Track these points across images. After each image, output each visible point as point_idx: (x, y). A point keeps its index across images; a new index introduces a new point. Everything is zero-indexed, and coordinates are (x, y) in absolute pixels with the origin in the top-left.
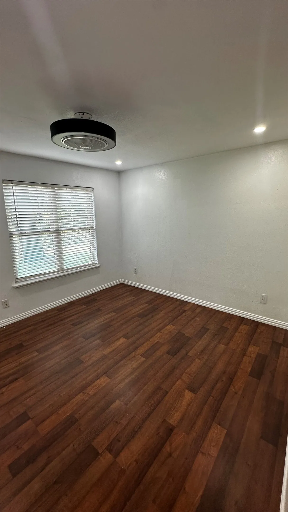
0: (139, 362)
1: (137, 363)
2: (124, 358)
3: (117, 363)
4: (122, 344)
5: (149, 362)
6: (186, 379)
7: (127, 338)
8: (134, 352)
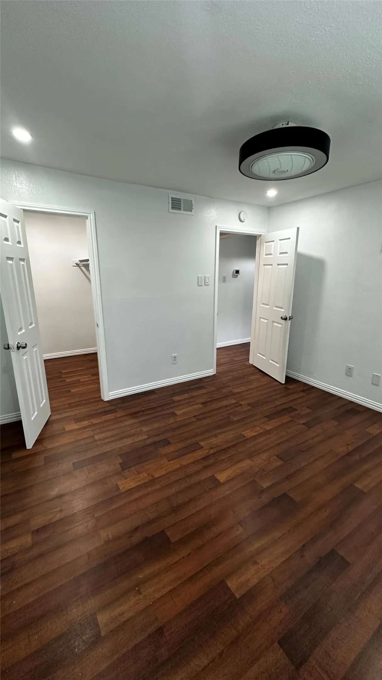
0: (209, 442)
1: (210, 441)
2: (224, 449)
3: (234, 446)
4: (224, 470)
5: (197, 439)
6: (172, 420)
7: (213, 479)
8: (210, 454)
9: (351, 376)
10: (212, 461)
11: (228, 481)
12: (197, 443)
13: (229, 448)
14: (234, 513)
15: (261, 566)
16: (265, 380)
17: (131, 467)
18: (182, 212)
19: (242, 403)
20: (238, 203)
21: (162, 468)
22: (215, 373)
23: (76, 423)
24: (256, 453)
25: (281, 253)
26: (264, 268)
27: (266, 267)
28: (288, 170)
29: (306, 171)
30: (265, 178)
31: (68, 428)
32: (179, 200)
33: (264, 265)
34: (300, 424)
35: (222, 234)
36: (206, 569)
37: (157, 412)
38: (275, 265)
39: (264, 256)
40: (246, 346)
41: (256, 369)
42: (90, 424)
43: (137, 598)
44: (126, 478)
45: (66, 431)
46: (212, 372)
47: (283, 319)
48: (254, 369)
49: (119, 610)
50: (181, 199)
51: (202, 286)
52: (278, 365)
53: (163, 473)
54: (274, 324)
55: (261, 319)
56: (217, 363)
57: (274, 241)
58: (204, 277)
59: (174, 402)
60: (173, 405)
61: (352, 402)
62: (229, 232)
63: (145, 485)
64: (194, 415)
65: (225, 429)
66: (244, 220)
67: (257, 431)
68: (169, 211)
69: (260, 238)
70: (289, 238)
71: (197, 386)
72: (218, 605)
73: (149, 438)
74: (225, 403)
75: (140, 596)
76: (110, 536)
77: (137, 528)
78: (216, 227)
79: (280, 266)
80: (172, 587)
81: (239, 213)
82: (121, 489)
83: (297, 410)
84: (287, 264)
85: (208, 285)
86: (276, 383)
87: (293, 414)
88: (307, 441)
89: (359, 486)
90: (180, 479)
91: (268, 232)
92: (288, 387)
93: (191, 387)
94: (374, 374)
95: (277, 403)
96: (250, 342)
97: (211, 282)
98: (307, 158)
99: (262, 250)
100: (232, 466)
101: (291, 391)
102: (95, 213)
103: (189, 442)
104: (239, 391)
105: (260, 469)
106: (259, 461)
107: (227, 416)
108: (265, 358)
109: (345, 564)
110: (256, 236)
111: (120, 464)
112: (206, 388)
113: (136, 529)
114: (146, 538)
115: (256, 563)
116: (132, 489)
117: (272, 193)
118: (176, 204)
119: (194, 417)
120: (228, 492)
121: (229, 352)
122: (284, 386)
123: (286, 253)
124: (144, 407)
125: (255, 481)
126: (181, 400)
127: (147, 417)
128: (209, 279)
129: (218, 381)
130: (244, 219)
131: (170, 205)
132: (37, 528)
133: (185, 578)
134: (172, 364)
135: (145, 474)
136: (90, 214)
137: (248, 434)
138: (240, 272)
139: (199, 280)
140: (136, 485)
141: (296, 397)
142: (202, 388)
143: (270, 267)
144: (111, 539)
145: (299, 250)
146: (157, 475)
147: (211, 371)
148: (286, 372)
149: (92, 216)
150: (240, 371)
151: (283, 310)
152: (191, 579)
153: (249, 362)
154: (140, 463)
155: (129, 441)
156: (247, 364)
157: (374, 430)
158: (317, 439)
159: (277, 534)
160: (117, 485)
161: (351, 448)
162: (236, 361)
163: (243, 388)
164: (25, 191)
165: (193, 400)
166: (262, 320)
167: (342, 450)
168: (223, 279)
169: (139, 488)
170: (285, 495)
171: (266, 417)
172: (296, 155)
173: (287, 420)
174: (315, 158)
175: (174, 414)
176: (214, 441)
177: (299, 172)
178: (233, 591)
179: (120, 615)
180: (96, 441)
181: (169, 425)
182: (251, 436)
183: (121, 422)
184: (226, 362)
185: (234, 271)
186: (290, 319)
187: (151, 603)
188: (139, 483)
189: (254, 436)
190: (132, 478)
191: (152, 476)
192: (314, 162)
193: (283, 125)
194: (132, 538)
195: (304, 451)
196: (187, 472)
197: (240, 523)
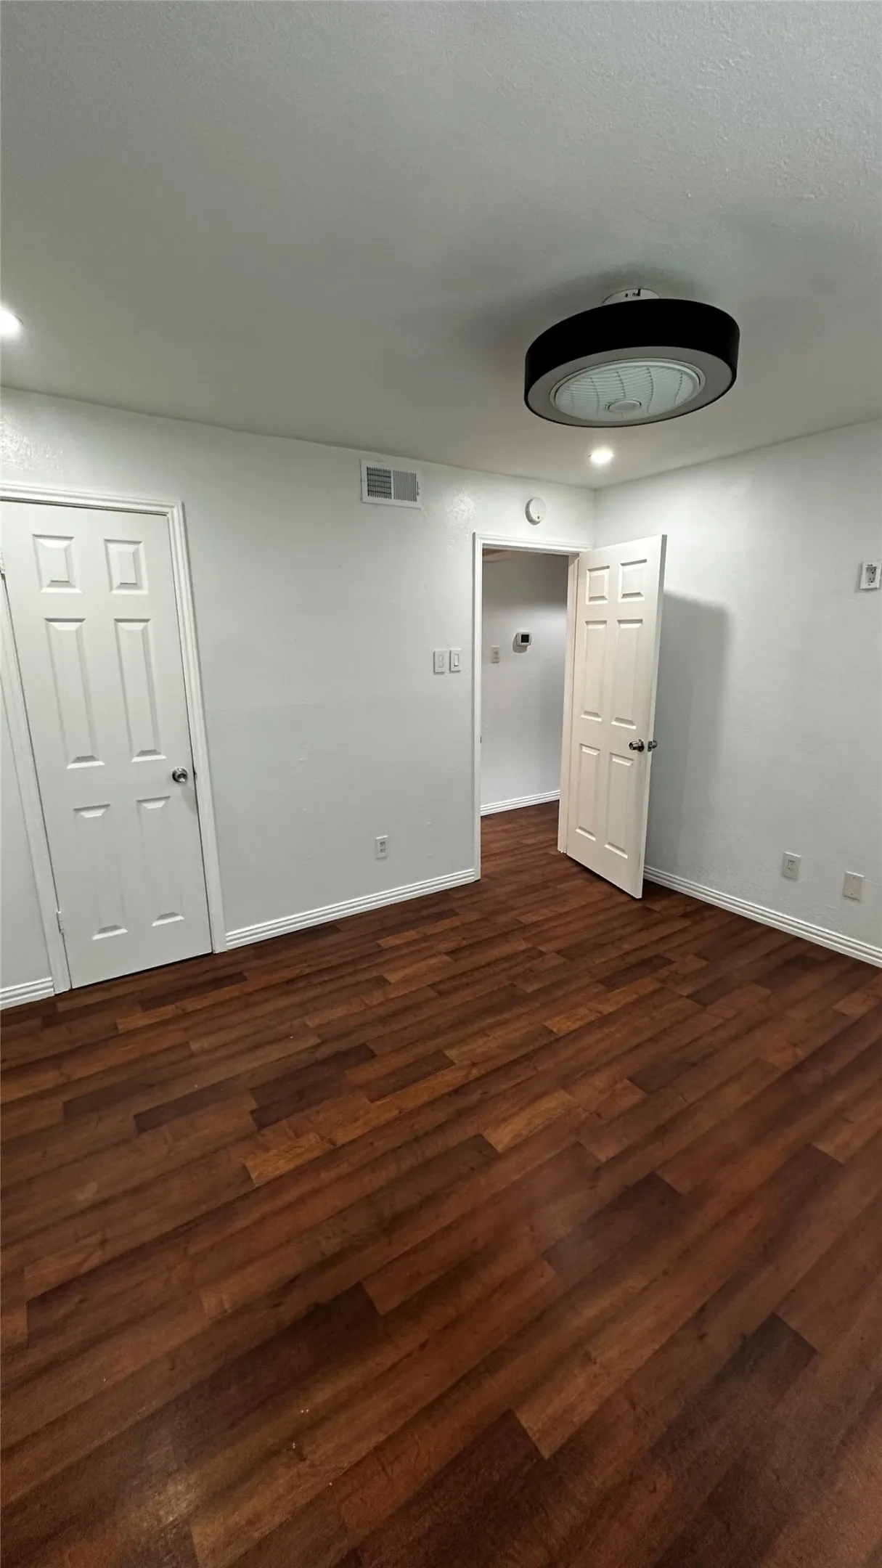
0: (465, 1048)
1: (470, 1046)
2: (503, 1066)
3: (527, 1057)
4: (504, 1120)
5: (440, 1041)
6: (376, 998)
7: (480, 1144)
8: (471, 1079)
9: (794, 879)
10: (475, 1097)
11: (514, 1149)
12: (439, 1053)
13: (515, 1062)
14: (532, 1230)
15: (603, 1367)
16: (596, 890)
17: (278, 1120)
18: (393, 501)
19: (543, 949)
20: (523, 479)
21: (356, 1120)
22: (479, 877)
23: (145, 1009)
24: (580, 1074)
25: (625, 596)
26: (588, 630)
27: (591, 627)
28: (640, 404)
29: (685, 404)
30: (586, 421)
31: (125, 1024)
32: (386, 474)
33: (588, 623)
34: (683, 996)
35: (487, 552)
36: (468, 1380)
37: (342, 977)
38: (613, 622)
39: (587, 603)
40: (551, 808)
41: (574, 864)
42: (180, 1012)
43: (294, 1471)
44: (267, 1150)
45: (121, 1032)
46: (471, 876)
47: (634, 748)
48: (569, 864)
49: (248, 1509)
50: (389, 472)
51: (443, 673)
52: (626, 856)
53: (359, 1132)
54: (614, 760)
55: (583, 747)
56: (482, 852)
57: (608, 567)
58: (448, 654)
59: (382, 951)
60: (382, 960)
61: (798, 940)
62: (503, 546)
63: (315, 1165)
64: (431, 983)
65: (506, 1015)
66: (539, 520)
67: (582, 1019)
68: (361, 499)
69: (576, 561)
70: (645, 561)
71: (436, 909)
72: (497, 1478)
73: (323, 1043)
74: (506, 949)
75: (301, 1465)
76: (227, 1306)
77: (292, 1281)
78: (474, 534)
79: (623, 626)
80: (382, 1437)
81: (527, 501)
82: (253, 1177)
83: (673, 962)
84: (640, 621)
85: (458, 671)
86: (623, 898)
87: (664, 972)
88: (700, 1037)
89: (826, 1147)
90: (400, 1147)
91: (595, 547)
92: (648, 906)
93: (425, 913)
94: (848, 872)
95: (627, 946)
96: (559, 800)
97: (465, 666)
98: (687, 374)
99: (581, 588)
100: (522, 1109)
101: (657, 915)
102: (183, 505)
103: (421, 1050)
104: (535, 919)
105: (592, 1114)
106: (589, 1093)
107: (509, 982)
108: (594, 839)
109: (805, 1353)
110: (568, 556)
111: (252, 1112)
112: (457, 914)
113: (292, 1283)
114: (317, 1305)
115: (588, 1359)
116: (281, 1177)
117: (602, 456)
118: (379, 484)
119: (431, 986)
120: (517, 1177)
121: (508, 826)
122: (639, 905)
123: (638, 594)
124: (309, 966)
125: (581, 1145)
126: (400, 945)
127: (318, 991)
128: (461, 656)
129: (485, 896)
130: (538, 518)
131: (365, 485)
132: (43, 1290)
133: (413, 1411)
134: (378, 859)
135: (315, 1137)
136: (172, 507)
137: (561, 1025)
138: (532, 639)
139: (436, 661)
140: (291, 1166)
141: (669, 931)
142: (452, 913)
143: (602, 626)
144: (229, 1311)
145: (668, 587)
146: (342, 1138)
147: (469, 874)
148: (644, 872)
149: (176, 513)
150: (537, 872)
151: (634, 727)
152: (428, 1411)
153: (559, 849)
154: (302, 1109)
155: (274, 1053)
156: (553, 853)
157: (854, 1007)
158: (722, 1034)
159: (635, 1282)
160: (244, 1168)
161: (802, 1053)
162: (528, 846)
163: (544, 913)
164: (11, 455)
165: (428, 944)
166: (585, 750)
167: (781, 1059)
168: (493, 657)
169: (297, 1174)
170: (651, 1180)
171: (601, 982)
172: (662, 367)
173: (651, 988)
174: (702, 371)
175: (382, 982)
176: (480, 1046)
177: (668, 406)
178: (534, 1439)
179: (250, 1523)
180: (193, 1055)
181: (371, 1008)
182: (567, 1032)
183: (256, 1004)
184: (503, 850)
185: (516, 637)
186: (650, 749)
187: (331, 1484)
188: (299, 1162)
189: (573, 1031)
190: (283, 1147)
191: (331, 1142)
192: (703, 383)
193: (627, 295)
194: (282, 1308)
195: (693, 1065)
196: (416, 1126)
197: (548, 1255)
